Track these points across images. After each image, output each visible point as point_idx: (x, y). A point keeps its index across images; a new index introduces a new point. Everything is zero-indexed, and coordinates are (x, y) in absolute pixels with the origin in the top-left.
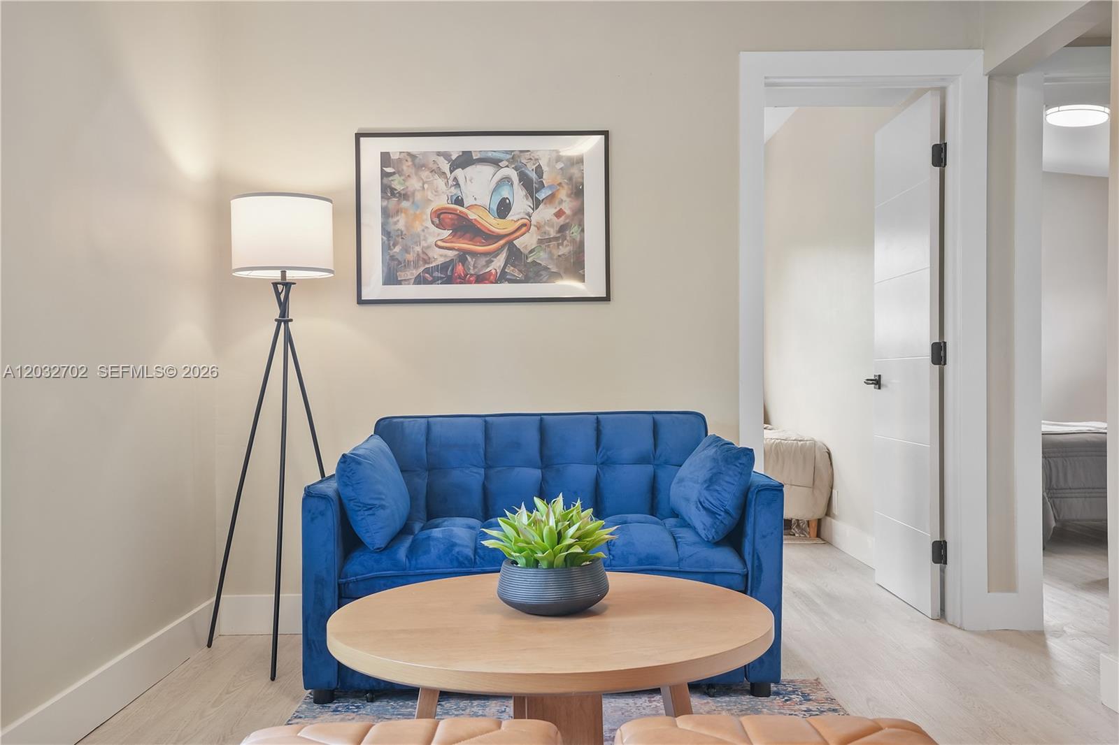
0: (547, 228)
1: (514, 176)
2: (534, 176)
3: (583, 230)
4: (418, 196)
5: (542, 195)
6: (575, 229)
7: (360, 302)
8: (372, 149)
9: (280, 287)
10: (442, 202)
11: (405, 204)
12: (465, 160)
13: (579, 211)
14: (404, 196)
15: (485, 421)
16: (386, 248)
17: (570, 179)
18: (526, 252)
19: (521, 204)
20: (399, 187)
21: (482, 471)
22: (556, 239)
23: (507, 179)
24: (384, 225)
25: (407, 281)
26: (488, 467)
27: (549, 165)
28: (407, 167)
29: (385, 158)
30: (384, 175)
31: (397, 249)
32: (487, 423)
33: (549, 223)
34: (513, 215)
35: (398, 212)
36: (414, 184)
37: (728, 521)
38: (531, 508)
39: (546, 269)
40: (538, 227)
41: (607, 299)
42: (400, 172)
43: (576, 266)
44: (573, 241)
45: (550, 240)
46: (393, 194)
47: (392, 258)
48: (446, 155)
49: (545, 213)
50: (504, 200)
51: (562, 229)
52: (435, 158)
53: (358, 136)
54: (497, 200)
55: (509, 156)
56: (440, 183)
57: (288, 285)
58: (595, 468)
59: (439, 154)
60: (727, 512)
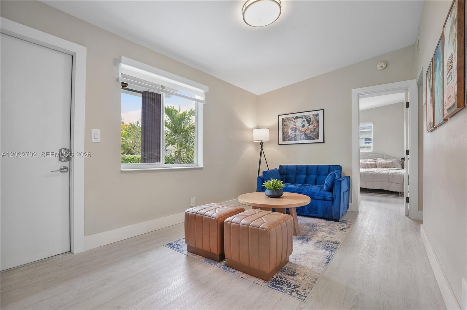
0: (312, 129)
1: (305, 120)
2: (309, 119)
3: (319, 129)
4: (288, 125)
5: (310, 123)
6: (317, 129)
7: (279, 145)
8: (281, 117)
9: (261, 143)
10: (293, 126)
11: (286, 127)
12: (297, 118)
13: (318, 125)
14: (286, 125)
15: (297, 166)
16: (283, 135)
17: (316, 119)
18: (308, 134)
19: (307, 125)
20: (285, 124)
21: (295, 175)
22: (313, 131)
23: (304, 121)
24: (283, 131)
25: (287, 141)
26: (296, 175)
27: (312, 117)
28: (286, 120)
29: (283, 119)
30: (283, 122)
31: (285, 135)
32: (297, 167)
33: (312, 128)
34: (305, 127)
35: (285, 128)
36: (288, 123)
37: (329, 187)
38: (271, 180)
39: (312, 137)
40: (310, 129)
41: (324, 142)
42: (285, 121)
43: (317, 137)
44: (317, 131)
45: (312, 132)
46: (284, 125)
47: (284, 137)
48: (293, 117)
49: (311, 126)
50: (303, 124)
51: (315, 129)
52: (291, 118)
53: (278, 116)
54: (302, 125)
55: (304, 116)
56: (292, 122)
57: (262, 143)
58: (316, 176)
59: (292, 117)
60: (329, 185)
